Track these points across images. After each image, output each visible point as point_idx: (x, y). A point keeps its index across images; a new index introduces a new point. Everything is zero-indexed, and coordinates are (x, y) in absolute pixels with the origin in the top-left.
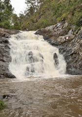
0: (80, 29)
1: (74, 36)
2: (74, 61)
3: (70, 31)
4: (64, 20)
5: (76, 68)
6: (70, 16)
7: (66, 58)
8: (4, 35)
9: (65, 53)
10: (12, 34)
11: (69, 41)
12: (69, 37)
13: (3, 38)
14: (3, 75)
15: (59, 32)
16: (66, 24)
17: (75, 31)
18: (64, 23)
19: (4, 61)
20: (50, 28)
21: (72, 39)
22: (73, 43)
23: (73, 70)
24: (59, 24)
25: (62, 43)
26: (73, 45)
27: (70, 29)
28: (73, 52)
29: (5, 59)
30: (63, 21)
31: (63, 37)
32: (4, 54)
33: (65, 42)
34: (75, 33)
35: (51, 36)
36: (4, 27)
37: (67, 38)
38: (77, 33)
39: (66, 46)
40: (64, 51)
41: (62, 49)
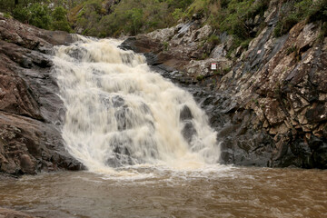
0: (247, 47)
1: (230, 63)
2: (239, 130)
3: (219, 49)
4: (199, 17)
6: (215, 9)
7: (214, 121)
8: (36, 46)
9: (211, 107)
10: (60, 44)
11: (218, 75)
12: (219, 64)
13: (34, 53)
14: (52, 160)
15: (188, 50)
16: (206, 29)
17: (233, 48)
18: (200, 25)
19: (43, 120)
20: (161, 34)
21: (226, 72)
22: (228, 81)
23: (239, 152)
24: (185, 28)
25: (199, 79)
26: (231, 85)
27: (216, 43)
28: (233, 105)
29: (44, 113)
30: (197, 19)
31: (203, 64)
32: (42, 100)
33: (208, 76)
34: (233, 55)
35: (168, 57)
36: (31, 23)
37: (214, 67)
38: (238, 55)
39: (212, 87)
40: (207, 102)
41: (201, 95)
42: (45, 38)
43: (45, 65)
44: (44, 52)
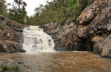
0: (63, 27)
1: (59, 30)
2: (59, 44)
3: (58, 27)
4: (55, 21)
5: (60, 47)
6: (58, 20)
7: (55, 42)
8: (20, 27)
9: (55, 39)
10: (25, 27)
11: (57, 33)
12: (57, 31)
13: (20, 29)
14: (19, 50)
15: (52, 28)
16: (56, 24)
17: (60, 27)
18: (55, 23)
19: (19, 42)
20: (47, 25)
21: (59, 32)
22: (59, 34)
23: (59, 48)
24: (52, 24)
25: (53, 34)
26: (59, 35)
27: (57, 26)
28: (59, 39)
29: (20, 41)
30: (55, 22)
31: (54, 31)
32: (20, 38)
33: (55, 33)
34: (60, 29)
35: (47, 29)
36: (21, 23)
37: (56, 31)
38: (61, 29)
39: (55, 35)
40: (54, 38)
41: (53, 37)
42: (23, 26)
43: (22, 31)
44: (22, 29)
